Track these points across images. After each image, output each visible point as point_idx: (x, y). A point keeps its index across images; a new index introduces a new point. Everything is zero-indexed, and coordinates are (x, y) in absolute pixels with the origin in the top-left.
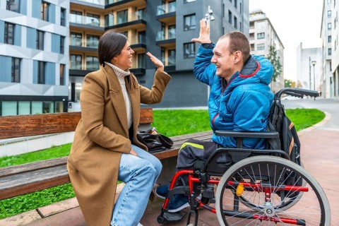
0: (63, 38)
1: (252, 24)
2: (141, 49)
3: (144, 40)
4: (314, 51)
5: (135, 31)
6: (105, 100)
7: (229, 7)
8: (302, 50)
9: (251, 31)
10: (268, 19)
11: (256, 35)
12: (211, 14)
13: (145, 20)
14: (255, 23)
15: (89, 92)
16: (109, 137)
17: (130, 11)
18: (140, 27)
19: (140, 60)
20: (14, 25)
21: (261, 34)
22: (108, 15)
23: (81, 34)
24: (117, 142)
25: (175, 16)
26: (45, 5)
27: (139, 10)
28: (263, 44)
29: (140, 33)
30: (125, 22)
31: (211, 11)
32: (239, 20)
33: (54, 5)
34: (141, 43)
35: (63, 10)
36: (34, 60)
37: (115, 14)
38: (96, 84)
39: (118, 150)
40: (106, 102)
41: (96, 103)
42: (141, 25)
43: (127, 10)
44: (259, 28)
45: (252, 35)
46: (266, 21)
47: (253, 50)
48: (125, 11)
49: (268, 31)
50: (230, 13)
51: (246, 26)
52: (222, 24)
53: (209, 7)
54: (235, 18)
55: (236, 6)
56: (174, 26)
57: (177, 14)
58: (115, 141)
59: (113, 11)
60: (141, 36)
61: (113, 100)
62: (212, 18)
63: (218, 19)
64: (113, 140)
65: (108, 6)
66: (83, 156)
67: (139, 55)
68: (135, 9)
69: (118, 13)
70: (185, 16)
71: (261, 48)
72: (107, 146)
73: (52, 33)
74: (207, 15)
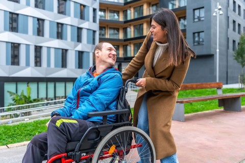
0: (94, 32)
12: (220, 9)
17: (145, 7)
20: (62, 24)
22: (126, 11)
23: (105, 28)
25: (186, 9)
26: (82, 6)
27: (153, 5)
31: (220, 7)
32: (243, 8)
33: (89, 7)
35: (94, 10)
36: (76, 51)
37: (132, 10)
43: (143, 5)
48: (140, 6)
52: (227, 14)
53: (218, 3)
54: (239, 6)
56: (184, 18)
57: (187, 8)
59: (130, 7)
62: (221, 12)
65: (126, 3)
68: (150, 4)
69: (134, 8)
70: (194, 10)
73: (87, 29)
74: (216, 10)
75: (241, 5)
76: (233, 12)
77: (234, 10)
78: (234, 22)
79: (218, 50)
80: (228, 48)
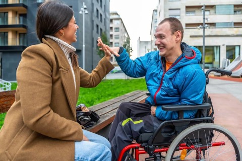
1: (111, 21)
2: (22, 29)
3: (24, 21)
4: (147, 42)
5: (15, 13)
6: (53, 80)
7: (97, 6)
8: (140, 42)
9: (111, 26)
10: (121, 19)
11: (114, 29)
12: (85, 9)
13: (25, 4)
14: (114, 21)
15: (33, 69)
16: (61, 124)
18: (22, 10)
19: (21, 39)
21: (117, 28)
24: (70, 130)
28: (118, 35)
29: (20, 15)
30: (5, 3)
31: (85, 7)
32: (103, 17)
34: (21, 23)
38: (42, 60)
39: (70, 139)
40: (54, 82)
41: (44, 84)
42: (22, 8)
44: (115, 24)
45: (111, 28)
46: (120, 20)
47: (112, 39)
49: (121, 27)
50: (97, 10)
51: (108, 21)
52: (92, 18)
53: (84, 3)
54: (101, 15)
55: (101, 6)
58: (68, 129)
60: (21, 18)
61: (63, 79)
62: (86, 12)
63: (90, 14)
64: (66, 127)
66: (22, 155)
67: (20, 34)
71: (117, 38)
72: (57, 136)
74: (82, 9)
75: (102, 14)
76: (97, 18)
77: (97, 16)
78: (97, 26)
79: (84, 46)
80: (93, 46)
